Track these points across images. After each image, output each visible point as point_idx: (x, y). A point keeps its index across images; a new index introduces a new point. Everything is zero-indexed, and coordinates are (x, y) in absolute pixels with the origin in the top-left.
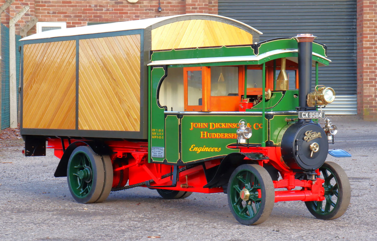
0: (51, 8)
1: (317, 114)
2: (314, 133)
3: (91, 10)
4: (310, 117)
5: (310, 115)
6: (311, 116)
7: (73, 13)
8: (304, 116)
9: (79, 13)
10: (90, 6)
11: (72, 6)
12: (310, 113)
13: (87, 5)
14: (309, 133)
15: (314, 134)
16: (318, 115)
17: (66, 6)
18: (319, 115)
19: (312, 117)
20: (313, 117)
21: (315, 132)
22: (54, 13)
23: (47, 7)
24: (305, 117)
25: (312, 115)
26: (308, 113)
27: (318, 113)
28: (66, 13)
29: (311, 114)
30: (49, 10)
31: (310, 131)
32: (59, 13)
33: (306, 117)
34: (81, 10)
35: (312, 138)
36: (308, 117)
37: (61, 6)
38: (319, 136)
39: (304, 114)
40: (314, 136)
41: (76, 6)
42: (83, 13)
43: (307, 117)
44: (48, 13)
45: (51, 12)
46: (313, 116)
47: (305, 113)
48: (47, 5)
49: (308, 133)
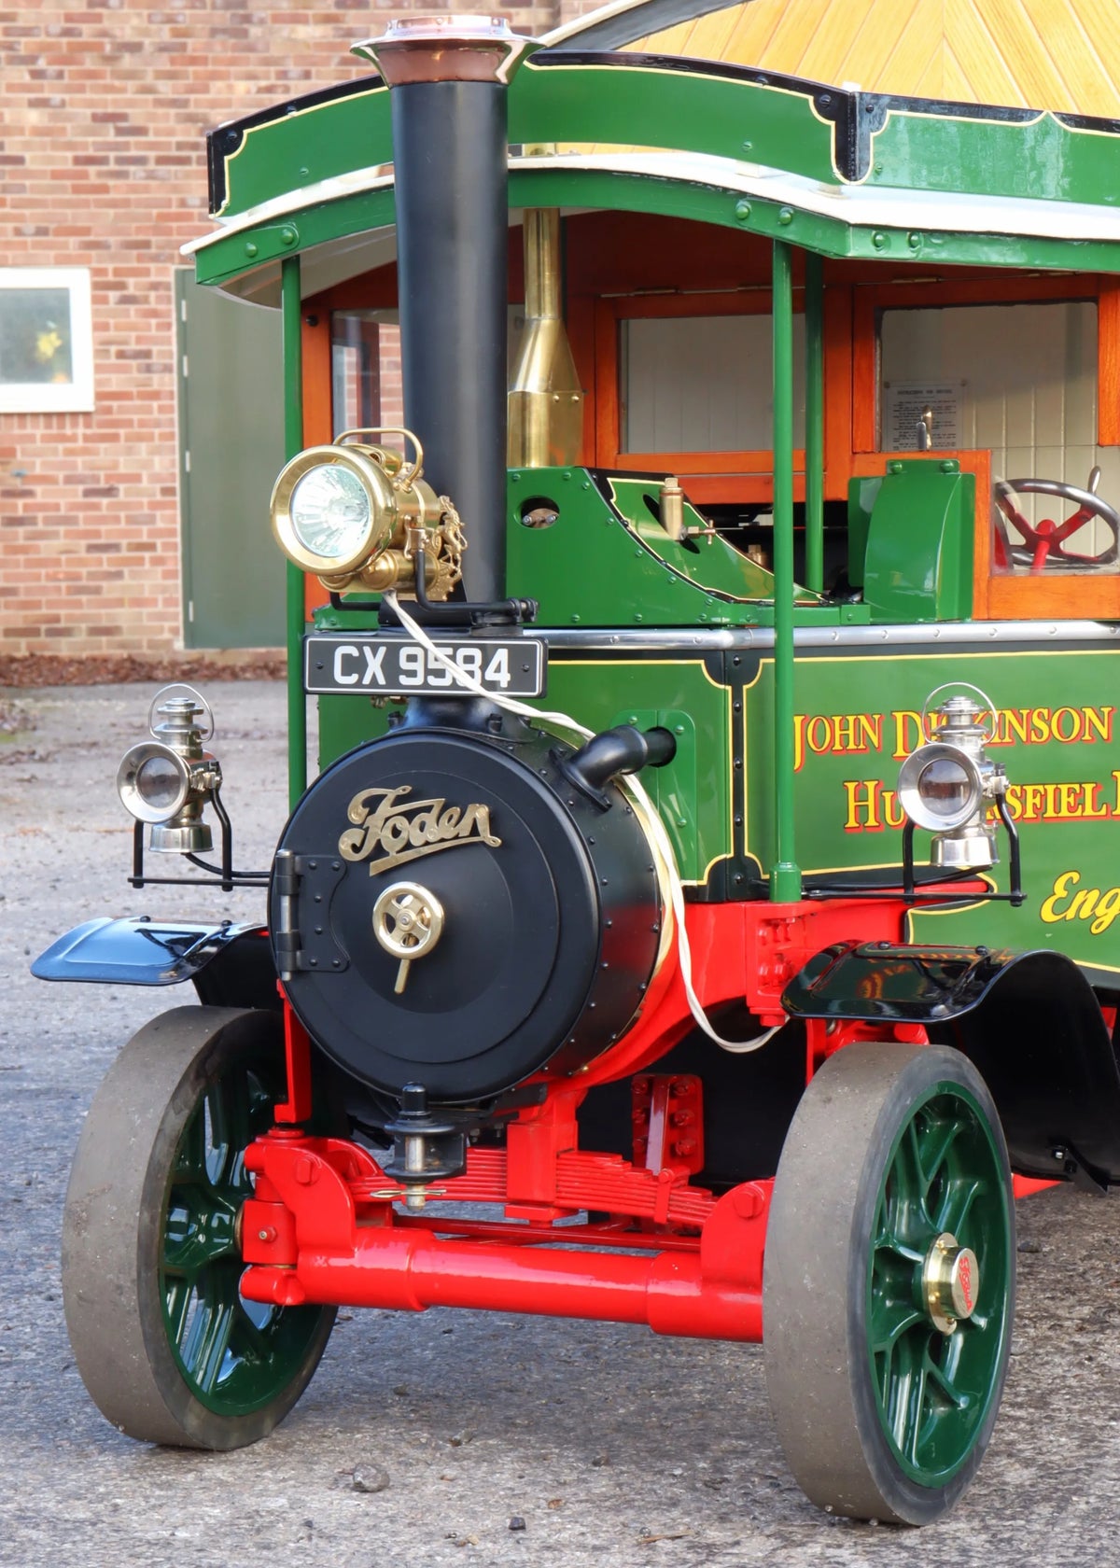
0: (27, 212)
1: (469, 660)
2: (428, 809)
3: (189, 217)
4: (403, 680)
5: (404, 665)
6: (412, 674)
7: (117, 232)
8: (346, 672)
9: (139, 230)
10: (183, 203)
11: (113, 204)
12: (404, 652)
13: (170, 200)
14: (385, 809)
15: (429, 818)
16: (475, 667)
17: (86, 204)
18: (484, 667)
19: (419, 681)
20: (432, 681)
21: (437, 803)
22: (42, 231)
23: (14, 207)
24: (359, 684)
25: (418, 666)
26: (382, 650)
27: (477, 653)
28: (87, 231)
29: (412, 658)
30: (21, 218)
31: (392, 794)
32: (59, 232)
33: (367, 681)
34: (148, 217)
35: (408, 846)
36: (382, 681)
37: (69, 204)
38: (474, 831)
39: (346, 658)
40: (433, 833)
41: (126, 203)
42: (157, 231)
43: (374, 683)
44: (18, 232)
45: (29, 227)
46: (428, 672)
47: (359, 646)
48: (12, 200)
49: (372, 804)
